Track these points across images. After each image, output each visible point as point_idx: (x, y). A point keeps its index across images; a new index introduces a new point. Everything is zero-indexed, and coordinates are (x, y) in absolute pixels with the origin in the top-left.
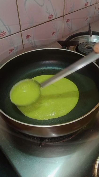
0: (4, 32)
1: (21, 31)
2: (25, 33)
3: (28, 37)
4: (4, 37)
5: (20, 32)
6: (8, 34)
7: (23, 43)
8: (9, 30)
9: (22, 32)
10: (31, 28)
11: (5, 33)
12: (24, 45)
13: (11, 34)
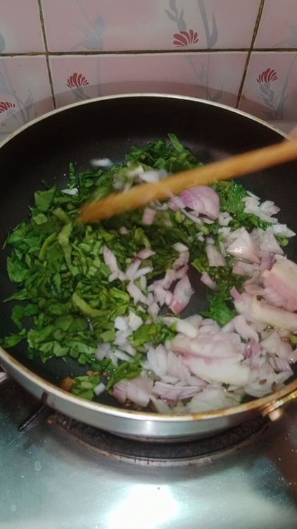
0: (191, 31)
1: (251, 49)
2: (261, 61)
3: (267, 75)
4: (185, 48)
5: (247, 53)
6: (203, 43)
7: (240, 91)
8: (211, 34)
9: (252, 53)
10: (289, 50)
11: (196, 37)
12: (241, 99)
13: (213, 48)
